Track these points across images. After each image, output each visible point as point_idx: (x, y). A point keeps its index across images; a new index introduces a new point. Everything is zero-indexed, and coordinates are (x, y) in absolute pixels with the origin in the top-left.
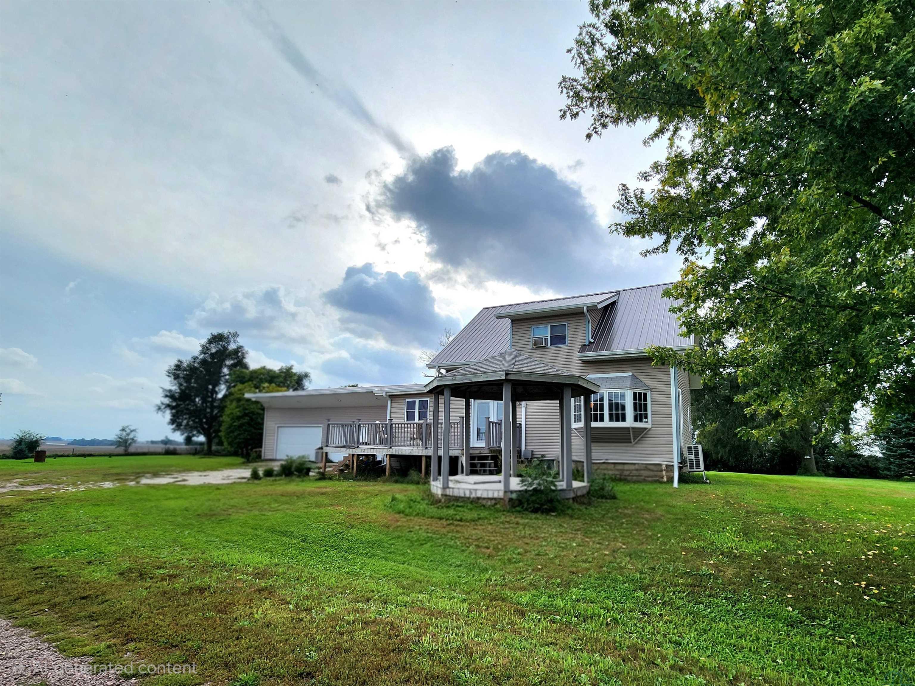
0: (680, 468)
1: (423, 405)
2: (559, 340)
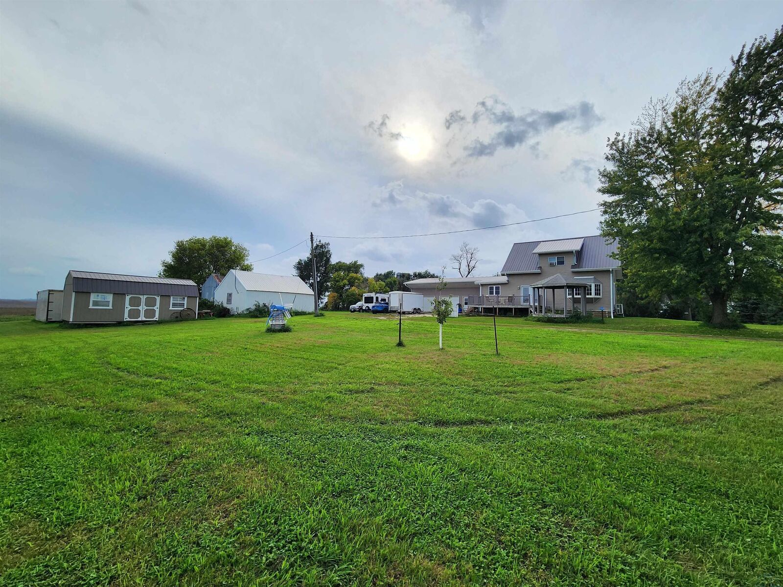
0: (613, 313)
1: (497, 288)
2: (561, 263)
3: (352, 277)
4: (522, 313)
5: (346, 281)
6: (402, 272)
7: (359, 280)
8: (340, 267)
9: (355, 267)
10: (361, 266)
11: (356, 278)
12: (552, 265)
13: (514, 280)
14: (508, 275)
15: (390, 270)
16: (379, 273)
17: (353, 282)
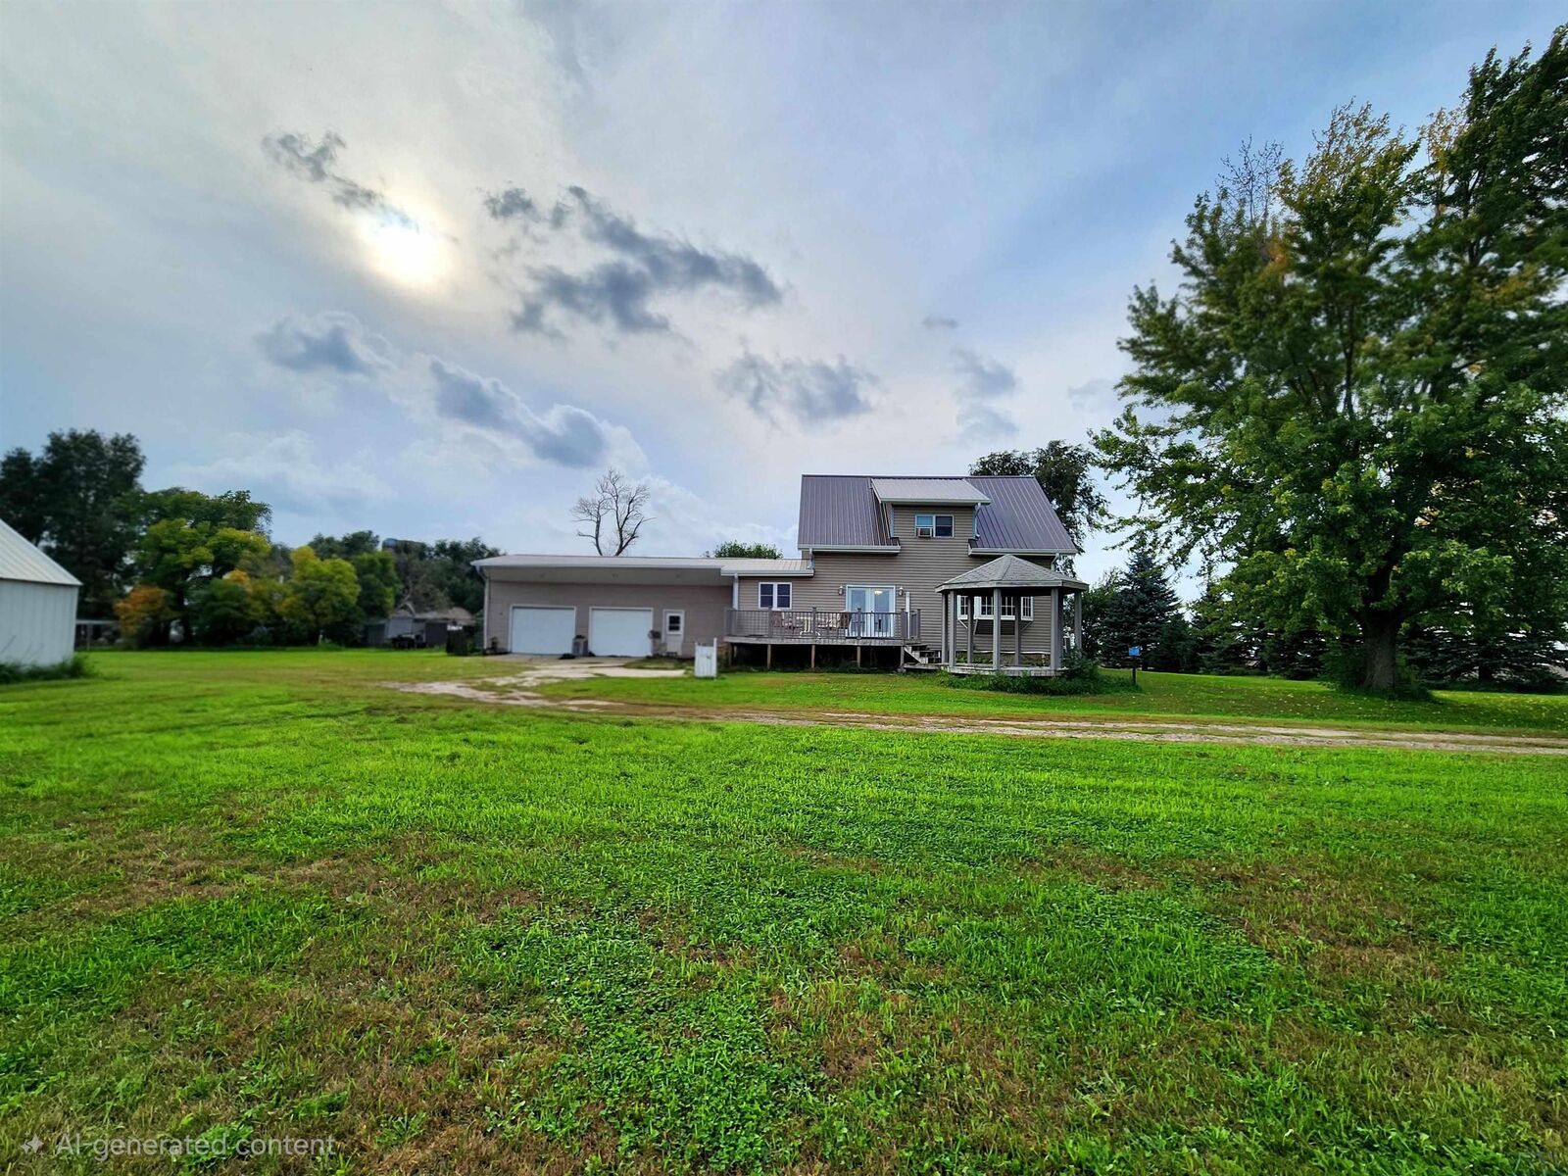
1: (783, 590)
2: (944, 531)
3: (231, 541)
4: (883, 660)
5: (203, 552)
6: (401, 536)
7: (254, 550)
8: (176, 504)
9: (241, 511)
10: (261, 509)
11: (246, 545)
12: (924, 535)
13: (831, 571)
14: (818, 555)
15: (364, 529)
16: (326, 535)
17: (236, 556)
